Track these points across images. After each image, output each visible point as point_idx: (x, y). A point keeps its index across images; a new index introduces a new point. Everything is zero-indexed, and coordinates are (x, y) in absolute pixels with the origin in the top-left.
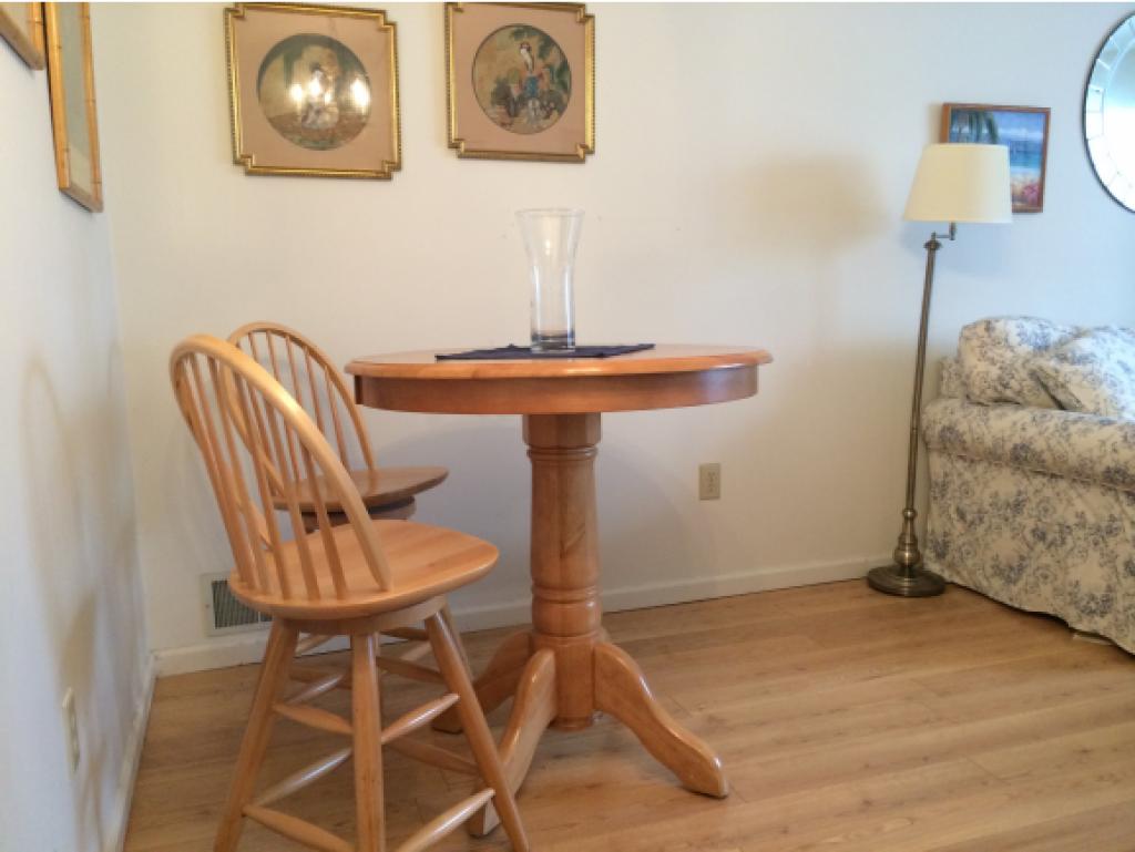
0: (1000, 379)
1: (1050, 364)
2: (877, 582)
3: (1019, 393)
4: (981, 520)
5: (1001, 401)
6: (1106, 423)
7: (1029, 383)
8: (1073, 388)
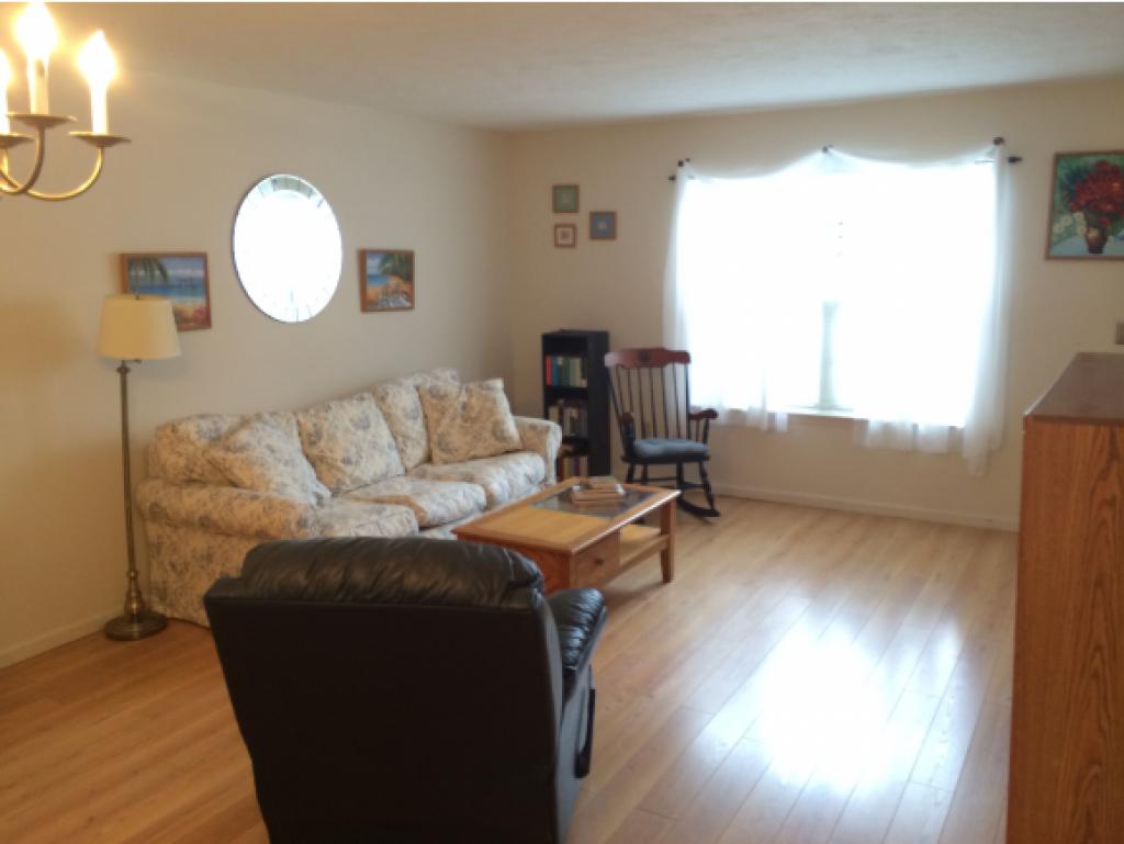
0: (187, 467)
1: (218, 454)
2: (113, 632)
3: (202, 475)
4: (187, 569)
5: (190, 482)
6: (255, 498)
7: (208, 467)
8: (236, 471)
